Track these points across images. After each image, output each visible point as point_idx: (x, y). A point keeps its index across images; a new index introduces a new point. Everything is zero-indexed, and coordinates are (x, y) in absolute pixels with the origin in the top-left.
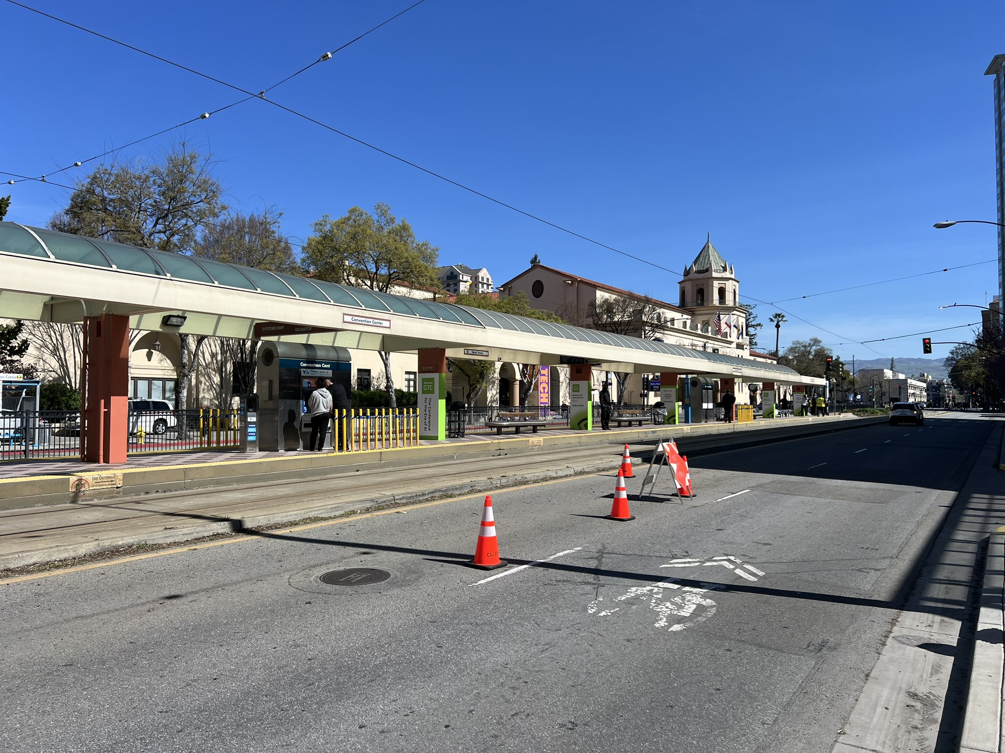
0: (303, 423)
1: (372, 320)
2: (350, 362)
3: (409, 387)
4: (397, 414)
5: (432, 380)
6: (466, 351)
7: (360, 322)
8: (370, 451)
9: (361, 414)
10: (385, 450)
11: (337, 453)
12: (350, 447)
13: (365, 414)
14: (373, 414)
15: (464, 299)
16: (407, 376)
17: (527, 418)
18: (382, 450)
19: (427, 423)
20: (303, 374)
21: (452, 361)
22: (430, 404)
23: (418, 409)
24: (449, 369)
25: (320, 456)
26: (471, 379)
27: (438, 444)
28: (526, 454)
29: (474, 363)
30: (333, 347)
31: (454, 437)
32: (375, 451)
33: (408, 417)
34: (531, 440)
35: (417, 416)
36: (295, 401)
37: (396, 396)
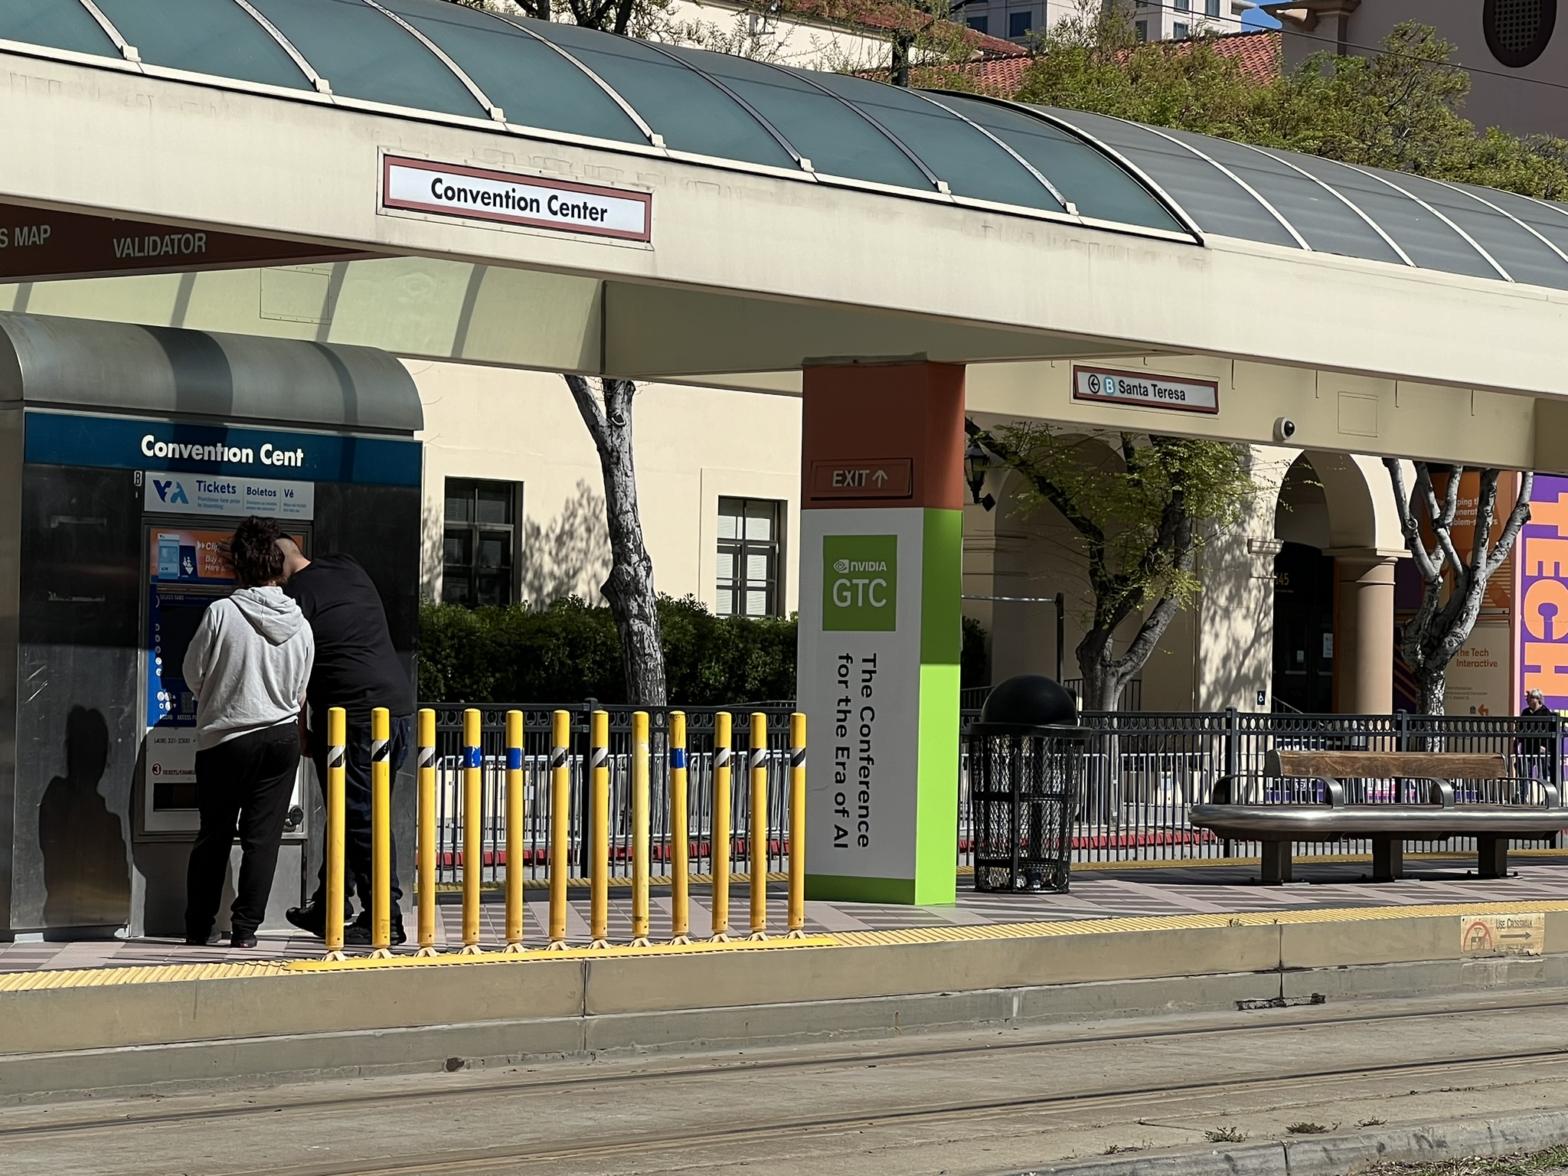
0: (151, 780)
1: (542, 194)
2: (417, 436)
3: (739, 588)
4: (681, 744)
5: (885, 547)
6: (1083, 378)
7: (479, 206)
8: (523, 954)
9: (475, 741)
10: (610, 951)
11: (339, 961)
12: (410, 930)
13: (496, 740)
14: (539, 740)
15: (1073, 71)
16: (730, 527)
17: (1447, 789)
18: (593, 952)
19: (852, 804)
20: (152, 502)
21: (999, 437)
22: (867, 690)
23: (801, 719)
24: (976, 485)
25: (246, 971)
26: (1110, 549)
27: (916, 925)
28: (1441, 1001)
29: (1129, 451)
30: (322, 349)
31: (1008, 888)
32: (552, 954)
33: (744, 769)
34: (1470, 916)
35: (795, 762)
36: (107, 656)
37: (664, 643)
